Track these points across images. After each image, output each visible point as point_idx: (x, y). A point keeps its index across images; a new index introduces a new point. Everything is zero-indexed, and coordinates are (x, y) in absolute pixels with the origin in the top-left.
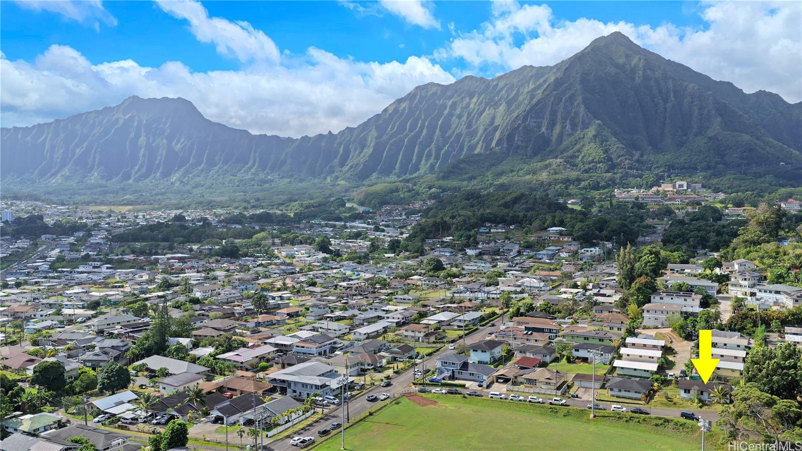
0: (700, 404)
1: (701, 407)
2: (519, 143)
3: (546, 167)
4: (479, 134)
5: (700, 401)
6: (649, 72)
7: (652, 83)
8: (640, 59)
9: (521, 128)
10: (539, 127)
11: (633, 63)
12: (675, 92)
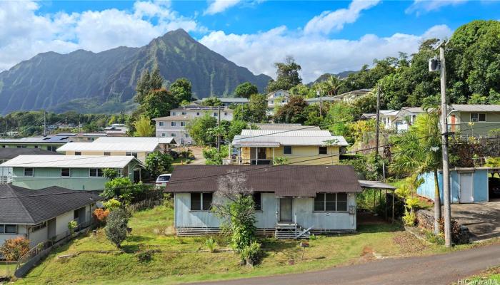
0: (255, 246)
1: (256, 259)
2: (113, 93)
3: (131, 108)
4: (87, 89)
5: (251, 232)
6: (200, 54)
7: (202, 61)
8: (194, 46)
9: (115, 83)
10: (128, 82)
11: (190, 48)
12: (216, 68)
